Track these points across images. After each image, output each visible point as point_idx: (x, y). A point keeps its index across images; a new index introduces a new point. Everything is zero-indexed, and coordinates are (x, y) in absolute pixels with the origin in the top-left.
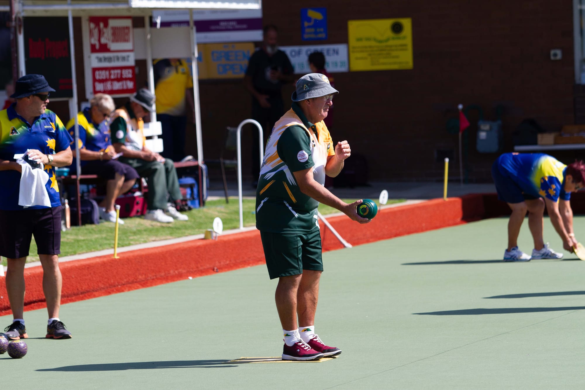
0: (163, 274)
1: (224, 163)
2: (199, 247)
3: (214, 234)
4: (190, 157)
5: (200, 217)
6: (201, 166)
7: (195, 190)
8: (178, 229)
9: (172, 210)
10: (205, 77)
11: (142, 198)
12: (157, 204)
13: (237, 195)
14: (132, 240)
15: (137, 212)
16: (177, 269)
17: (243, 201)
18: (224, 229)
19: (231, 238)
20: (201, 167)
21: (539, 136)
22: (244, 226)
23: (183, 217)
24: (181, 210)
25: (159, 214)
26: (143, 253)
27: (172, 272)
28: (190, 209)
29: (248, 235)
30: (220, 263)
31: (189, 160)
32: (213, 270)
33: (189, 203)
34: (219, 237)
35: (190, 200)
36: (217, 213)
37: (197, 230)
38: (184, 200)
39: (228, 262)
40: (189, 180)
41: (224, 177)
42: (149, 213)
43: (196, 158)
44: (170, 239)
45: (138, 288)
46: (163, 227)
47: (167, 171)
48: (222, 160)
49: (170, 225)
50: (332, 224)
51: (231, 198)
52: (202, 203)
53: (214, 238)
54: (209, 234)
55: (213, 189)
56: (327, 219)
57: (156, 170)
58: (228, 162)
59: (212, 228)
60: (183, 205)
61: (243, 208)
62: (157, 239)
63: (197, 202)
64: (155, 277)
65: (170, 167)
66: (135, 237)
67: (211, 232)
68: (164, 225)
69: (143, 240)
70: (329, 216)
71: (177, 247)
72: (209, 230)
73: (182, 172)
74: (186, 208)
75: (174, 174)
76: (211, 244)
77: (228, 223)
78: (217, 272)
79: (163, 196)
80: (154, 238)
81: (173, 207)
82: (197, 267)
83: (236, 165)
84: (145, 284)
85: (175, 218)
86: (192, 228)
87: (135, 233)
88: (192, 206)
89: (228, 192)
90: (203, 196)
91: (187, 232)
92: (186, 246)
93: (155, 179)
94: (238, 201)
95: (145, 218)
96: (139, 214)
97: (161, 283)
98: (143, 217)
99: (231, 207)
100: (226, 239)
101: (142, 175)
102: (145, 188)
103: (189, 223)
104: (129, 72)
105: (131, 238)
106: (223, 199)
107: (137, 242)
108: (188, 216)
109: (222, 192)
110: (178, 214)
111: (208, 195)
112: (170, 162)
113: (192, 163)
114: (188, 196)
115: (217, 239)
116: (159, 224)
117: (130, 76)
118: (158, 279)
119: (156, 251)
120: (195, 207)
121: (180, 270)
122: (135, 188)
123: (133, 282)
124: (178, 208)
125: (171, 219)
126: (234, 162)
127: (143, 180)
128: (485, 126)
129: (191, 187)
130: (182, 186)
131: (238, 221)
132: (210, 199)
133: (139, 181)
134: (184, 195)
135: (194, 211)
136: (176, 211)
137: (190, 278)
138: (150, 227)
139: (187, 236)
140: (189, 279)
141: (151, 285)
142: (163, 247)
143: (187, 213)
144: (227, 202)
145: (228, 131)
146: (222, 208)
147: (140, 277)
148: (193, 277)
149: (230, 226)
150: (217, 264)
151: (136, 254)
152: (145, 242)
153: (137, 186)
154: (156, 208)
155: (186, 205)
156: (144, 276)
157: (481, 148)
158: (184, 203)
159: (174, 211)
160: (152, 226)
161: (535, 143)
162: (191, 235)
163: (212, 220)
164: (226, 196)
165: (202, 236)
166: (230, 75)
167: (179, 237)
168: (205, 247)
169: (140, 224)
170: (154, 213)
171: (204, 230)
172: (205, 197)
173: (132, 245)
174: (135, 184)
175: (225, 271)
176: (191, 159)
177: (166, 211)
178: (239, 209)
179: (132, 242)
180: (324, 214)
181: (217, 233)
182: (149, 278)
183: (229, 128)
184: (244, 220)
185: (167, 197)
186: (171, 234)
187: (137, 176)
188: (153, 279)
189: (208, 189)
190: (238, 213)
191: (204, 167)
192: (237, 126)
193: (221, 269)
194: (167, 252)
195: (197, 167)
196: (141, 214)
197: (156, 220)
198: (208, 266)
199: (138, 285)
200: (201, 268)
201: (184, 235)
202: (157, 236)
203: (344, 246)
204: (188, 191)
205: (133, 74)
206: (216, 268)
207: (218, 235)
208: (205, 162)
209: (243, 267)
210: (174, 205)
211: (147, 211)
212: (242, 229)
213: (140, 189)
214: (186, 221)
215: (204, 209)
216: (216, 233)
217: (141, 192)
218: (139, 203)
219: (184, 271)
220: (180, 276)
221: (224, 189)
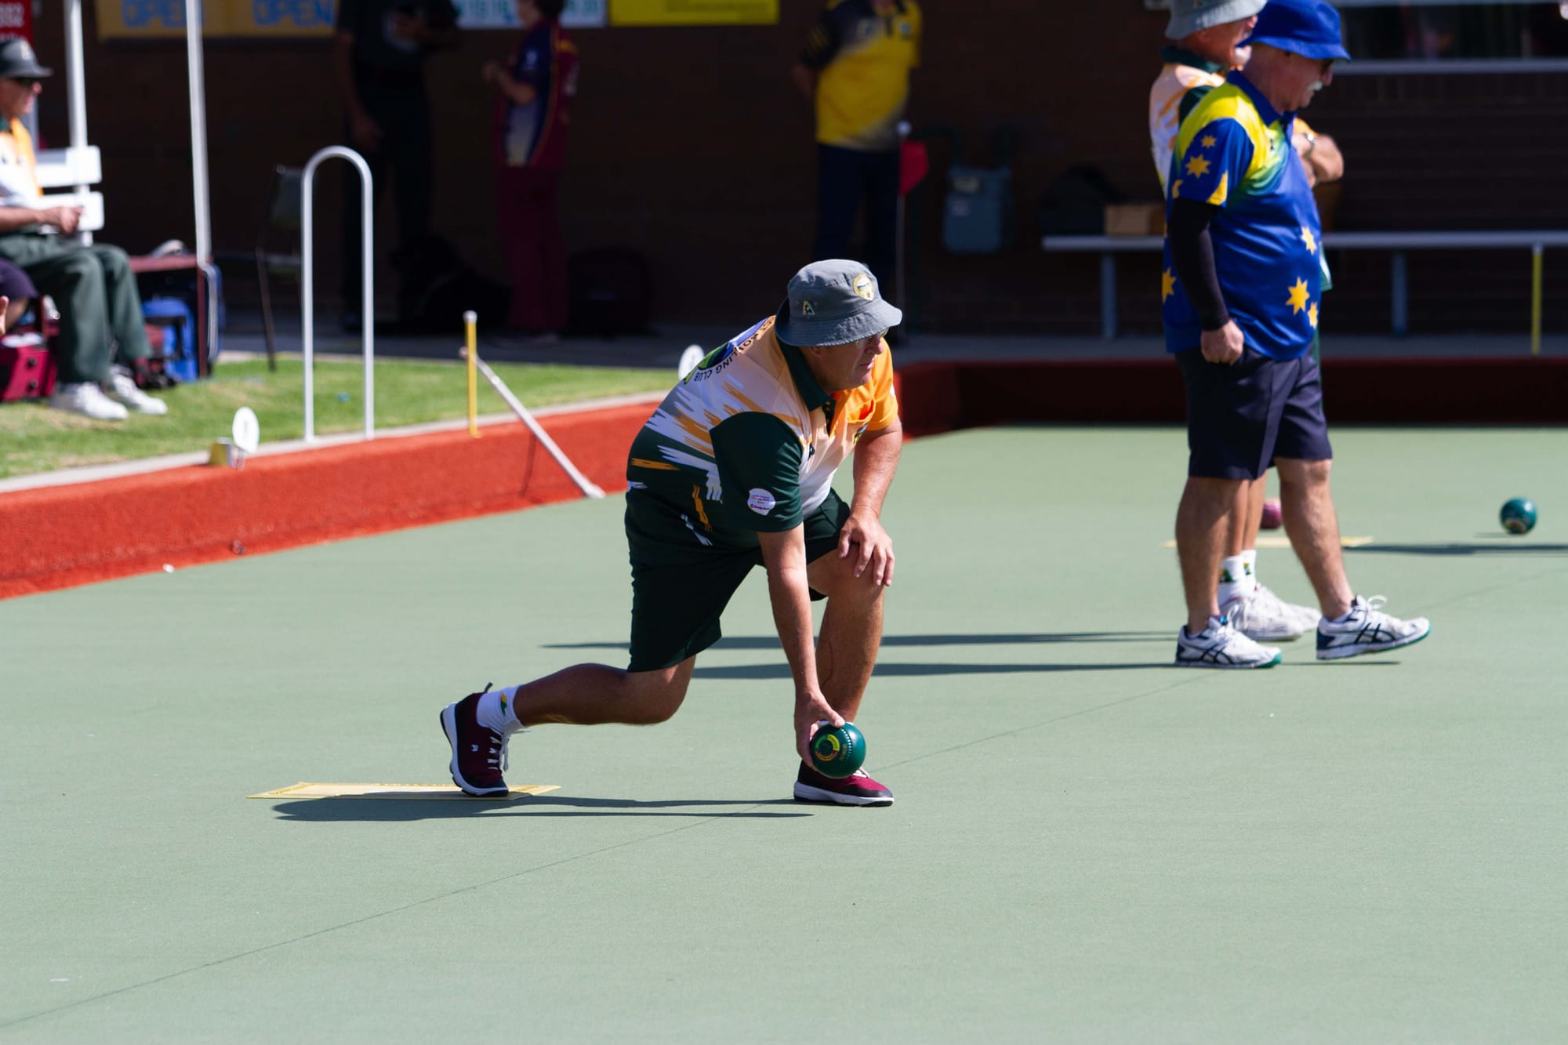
0: (94, 556)
1: (267, 264)
2: (191, 488)
3: (235, 454)
4: (174, 245)
5: (200, 407)
6: (204, 269)
7: (187, 334)
8: (138, 435)
9: (124, 384)
10: (220, 29)
11: (43, 350)
12: (84, 367)
13: (299, 348)
14: (13, 463)
15: (30, 388)
16: (133, 544)
17: (315, 366)
18: (263, 439)
19: (282, 463)
20: (205, 273)
21: (1111, 213)
22: (317, 433)
23: (153, 404)
24: (147, 385)
25: (89, 396)
26: (42, 498)
27: (118, 550)
28: (172, 383)
29: (328, 457)
30: (248, 529)
31: (172, 253)
32: (231, 547)
33: (170, 368)
34: (249, 460)
35: (171, 358)
36: (243, 397)
37: (189, 440)
38: (157, 360)
39: (270, 528)
40: (172, 307)
41: (266, 300)
42: (62, 390)
43: (190, 246)
44: (115, 463)
45: (26, 591)
46: (97, 430)
47: (111, 281)
48: (260, 255)
49: (118, 426)
50: (552, 432)
51: (283, 357)
52: (205, 368)
53: (233, 464)
54: (221, 452)
55: (233, 332)
56: (539, 420)
57: (77, 277)
58: (276, 260)
59: (231, 436)
60: (152, 373)
61: (315, 385)
62: (83, 461)
63: (190, 365)
64: (72, 565)
65: (117, 269)
66: (24, 456)
67: (226, 448)
68: (101, 425)
69: (41, 463)
70: (545, 411)
71: (135, 484)
72: (223, 441)
73: (151, 284)
74: (162, 381)
75: (128, 289)
76: (225, 480)
77: (273, 424)
78: (240, 554)
79: (99, 349)
80: (72, 460)
81: (126, 376)
82: (188, 541)
83: (298, 271)
84: (45, 581)
85: (130, 405)
86: (174, 433)
87: (21, 445)
88: (177, 377)
89: (276, 340)
90: (207, 350)
91: (163, 445)
92: (158, 482)
93: (77, 301)
94: (300, 367)
95: (50, 405)
96: (34, 394)
97: (90, 579)
98: (44, 401)
99: (283, 382)
100: (266, 466)
101: (43, 288)
102: (53, 323)
103: (168, 422)
104: (15, 13)
105: (12, 457)
106: (262, 358)
107: (27, 468)
108: (167, 402)
109: (260, 341)
110: (140, 398)
111: (224, 347)
112: (119, 256)
113: (181, 262)
114: (168, 350)
115: (242, 467)
116: (86, 422)
117: (18, 22)
118: (80, 568)
119: (80, 494)
120: (186, 379)
121: (142, 547)
122: (24, 323)
123: (13, 577)
124: (140, 380)
125: (120, 411)
126: (292, 260)
127: (48, 303)
128: (967, 183)
129: (176, 324)
130: (151, 320)
131: (301, 418)
132: (225, 358)
133: (36, 306)
134: (158, 346)
135: (183, 390)
136: (136, 388)
137: (169, 568)
138: (64, 430)
139: (161, 455)
140: (165, 571)
141: (63, 585)
142: (95, 483)
143: (166, 394)
144: (272, 366)
145: (278, 176)
146: (258, 383)
147: (33, 563)
148: (176, 566)
149: (280, 431)
150: (242, 532)
151: (23, 500)
152: (49, 469)
153: (30, 318)
154: (80, 379)
155: (162, 372)
156: (43, 561)
157: (955, 239)
158: (155, 367)
159: (128, 388)
160: (68, 426)
161: (1098, 230)
162: (172, 452)
163: (231, 413)
164: (270, 350)
165: (202, 457)
166: (286, 26)
167: (140, 457)
168: (210, 485)
169: (35, 421)
170: (74, 393)
171: (208, 442)
172: (212, 353)
173: (14, 475)
174: (26, 312)
175: (262, 551)
176: (178, 251)
177: (107, 389)
178: (302, 387)
179: (13, 469)
180: (530, 406)
181: (243, 450)
182: (57, 567)
183: (281, 170)
184: (317, 417)
185: (112, 350)
186: (119, 449)
187: (29, 290)
188: (69, 570)
189: (223, 331)
190: (299, 397)
191: (211, 271)
192: (301, 165)
193: (251, 546)
194: (106, 497)
195: (193, 272)
196: (40, 394)
197: (80, 411)
198: (217, 537)
199: (29, 586)
200: (198, 543)
201: (152, 452)
202: (80, 453)
203: (582, 494)
204: (168, 335)
205: (27, 16)
206: (237, 544)
207: (245, 456)
208: (216, 257)
209: (310, 542)
210: (128, 371)
211: (58, 386)
212: (311, 441)
213: (36, 327)
214: (161, 416)
215: (211, 386)
216: (240, 449)
217: (40, 335)
218: (36, 363)
219: (152, 550)
220: (141, 563)
221: (264, 333)
